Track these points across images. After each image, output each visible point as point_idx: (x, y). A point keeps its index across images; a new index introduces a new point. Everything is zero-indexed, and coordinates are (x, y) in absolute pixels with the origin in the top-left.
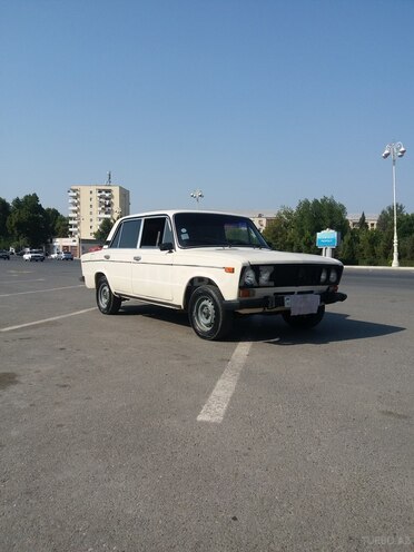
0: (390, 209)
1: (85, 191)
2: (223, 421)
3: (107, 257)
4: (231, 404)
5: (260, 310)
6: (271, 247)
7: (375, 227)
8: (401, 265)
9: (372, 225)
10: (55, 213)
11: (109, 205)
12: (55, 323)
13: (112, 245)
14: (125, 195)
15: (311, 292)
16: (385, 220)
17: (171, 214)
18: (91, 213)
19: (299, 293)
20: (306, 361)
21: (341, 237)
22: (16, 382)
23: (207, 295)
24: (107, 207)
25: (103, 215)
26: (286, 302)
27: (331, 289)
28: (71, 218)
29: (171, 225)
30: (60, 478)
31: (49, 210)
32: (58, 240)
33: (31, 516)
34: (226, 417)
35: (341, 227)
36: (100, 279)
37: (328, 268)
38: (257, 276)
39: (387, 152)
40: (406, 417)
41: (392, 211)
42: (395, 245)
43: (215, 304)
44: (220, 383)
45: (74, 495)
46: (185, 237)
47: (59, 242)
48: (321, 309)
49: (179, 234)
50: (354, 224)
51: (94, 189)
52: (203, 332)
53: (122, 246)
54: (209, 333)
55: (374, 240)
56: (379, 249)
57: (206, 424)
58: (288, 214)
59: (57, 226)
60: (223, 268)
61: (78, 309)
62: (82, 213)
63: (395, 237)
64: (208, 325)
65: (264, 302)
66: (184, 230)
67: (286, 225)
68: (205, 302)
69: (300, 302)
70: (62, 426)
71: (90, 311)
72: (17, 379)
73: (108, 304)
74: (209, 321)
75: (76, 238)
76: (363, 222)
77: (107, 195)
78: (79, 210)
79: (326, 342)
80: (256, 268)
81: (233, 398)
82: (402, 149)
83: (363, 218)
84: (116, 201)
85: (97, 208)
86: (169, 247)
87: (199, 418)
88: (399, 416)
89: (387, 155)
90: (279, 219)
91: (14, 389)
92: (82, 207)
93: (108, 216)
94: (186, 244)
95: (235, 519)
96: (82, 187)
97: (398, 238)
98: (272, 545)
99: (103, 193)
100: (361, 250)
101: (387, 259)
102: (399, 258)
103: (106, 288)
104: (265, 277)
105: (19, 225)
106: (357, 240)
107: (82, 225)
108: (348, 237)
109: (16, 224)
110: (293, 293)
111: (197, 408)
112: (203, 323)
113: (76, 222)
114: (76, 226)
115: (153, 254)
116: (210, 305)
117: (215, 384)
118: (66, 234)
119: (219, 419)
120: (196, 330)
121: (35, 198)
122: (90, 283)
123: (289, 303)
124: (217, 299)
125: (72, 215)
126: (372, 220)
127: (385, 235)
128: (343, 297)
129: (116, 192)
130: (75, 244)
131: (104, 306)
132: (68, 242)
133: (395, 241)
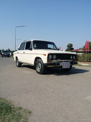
3: (18, 52)
5: (53, 66)
13: (19, 49)
15: (68, 62)
17: (32, 41)
19: (65, 62)
27: (74, 61)
29: (32, 43)
36: (17, 58)
38: (53, 57)
52: (38, 72)
53: (21, 50)
60: (43, 54)
64: (40, 70)
65: (54, 64)
66: (35, 45)
73: (18, 64)
80: (52, 54)
86: (31, 49)
103: (18, 61)
104: (55, 57)
110: (63, 62)
115: (28, 51)
116: (40, 65)
122: (15, 59)
123: (61, 64)
124: (42, 63)
128: (77, 63)
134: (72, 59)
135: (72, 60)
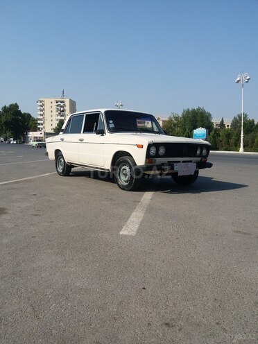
0: (239, 116)
1: (47, 102)
2: (136, 235)
3: (62, 140)
4: (141, 225)
5: (158, 172)
6: (166, 133)
7: (230, 127)
8: (245, 150)
9: (228, 126)
10: (29, 116)
11: (63, 111)
12: (30, 181)
13: (65, 132)
14: (73, 104)
15: (191, 161)
16: (236, 123)
17: (103, 111)
18: (51, 116)
19: (183, 162)
20: (187, 203)
21: (209, 133)
22: (6, 213)
23: (126, 163)
24: (62, 112)
25: (59, 118)
26: (175, 167)
27: (203, 160)
28: (39, 119)
29: (103, 118)
30: (34, 265)
31: (25, 114)
32: (31, 133)
33: (16, 287)
34: (138, 232)
35: (209, 127)
36: (58, 153)
37: (202, 146)
38: (158, 150)
39: (238, 79)
40: (248, 234)
41: (240, 118)
42: (242, 138)
43: (130, 168)
44: (133, 214)
45: (43, 275)
46: (112, 126)
47: (32, 134)
48: (197, 172)
49: (108, 124)
50: (216, 125)
51: (53, 100)
52: (123, 186)
53: (71, 133)
54: (127, 186)
55: (228, 135)
56: (232, 141)
57: (126, 236)
58: (176, 119)
59: (30, 124)
60: (136, 145)
61: (44, 173)
62: (46, 116)
63: (242, 133)
64: (126, 182)
66: (111, 122)
67: (175, 125)
68: (124, 167)
69: (184, 167)
70: (34, 237)
71: (52, 174)
72: (6, 211)
73: (63, 170)
74: (126, 179)
75: (42, 132)
76: (222, 124)
77: (62, 104)
78: (44, 114)
79: (199, 192)
80: (157, 145)
81: (142, 222)
82: (248, 78)
83: (222, 122)
84: (67, 108)
85: (55, 113)
86: (102, 132)
87: (121, 233)
88: (245, 234)
89: (238, 81)
90: (170, 121)
91: (4, 216)
92: (46, 112)
93: (63, 118)
94: (113, 130)
95: (144, 288)
96: (45, 100)
97: (244, 134)
98: (167, 303)
99: (59, 103)
100: (221, 141)
101: (237, 147)
102: (244, 146)
103: (62, 159)
104: (162, 151)
105: (6, 123)
106: (219, 135)
107: (46, 123)
108: (212, 133)
109: (4, 123)
110: (179, 162)
111: (120, 228)
112: (123, 180)
113: (42, 122)
114: (42, 124)
115: (92, 137)
116: (127, 169)
117: (131, 215)
118: (36, 129)
119: (133, 233)
120: (118, 185)
121: (16, 106)
122: (52, 156)
123: (177, 167)
124: (132, 165)
125: (39, 117)
126: (228, 123)
127: (235, 132)
128: (210, 165)
129: (67, 103)
130: (42, 136)
131: (61, 171)
132: (37, 134)
133: (242, 135)
134: (201, 155)
135: (199, 159)
